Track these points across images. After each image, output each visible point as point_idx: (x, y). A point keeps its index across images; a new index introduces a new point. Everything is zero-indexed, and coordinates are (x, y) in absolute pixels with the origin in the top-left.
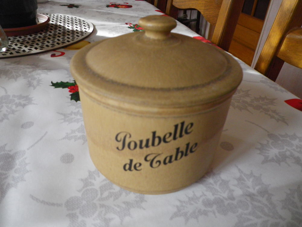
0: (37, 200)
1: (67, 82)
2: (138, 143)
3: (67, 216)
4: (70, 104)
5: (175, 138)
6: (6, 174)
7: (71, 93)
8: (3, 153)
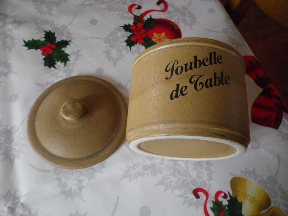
0: (35, 168)
1: (38, 40)
2: (184, 67)
3: (55, 179)
4: (44, 72)
5: (211, 64)
6: (9, 147)
7: (44, 57)
8: (2, 128)
